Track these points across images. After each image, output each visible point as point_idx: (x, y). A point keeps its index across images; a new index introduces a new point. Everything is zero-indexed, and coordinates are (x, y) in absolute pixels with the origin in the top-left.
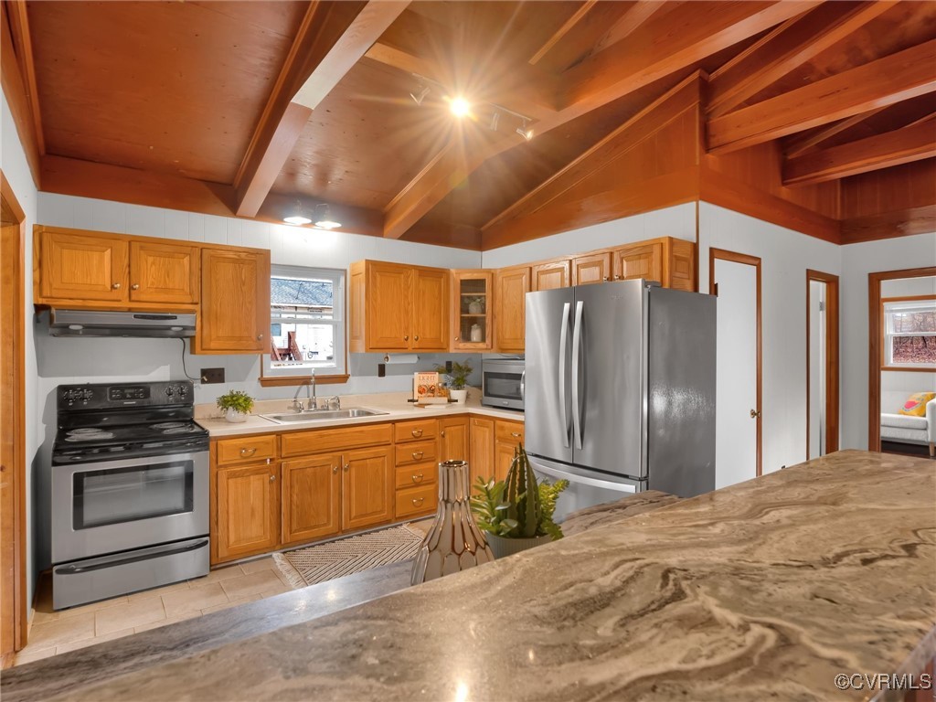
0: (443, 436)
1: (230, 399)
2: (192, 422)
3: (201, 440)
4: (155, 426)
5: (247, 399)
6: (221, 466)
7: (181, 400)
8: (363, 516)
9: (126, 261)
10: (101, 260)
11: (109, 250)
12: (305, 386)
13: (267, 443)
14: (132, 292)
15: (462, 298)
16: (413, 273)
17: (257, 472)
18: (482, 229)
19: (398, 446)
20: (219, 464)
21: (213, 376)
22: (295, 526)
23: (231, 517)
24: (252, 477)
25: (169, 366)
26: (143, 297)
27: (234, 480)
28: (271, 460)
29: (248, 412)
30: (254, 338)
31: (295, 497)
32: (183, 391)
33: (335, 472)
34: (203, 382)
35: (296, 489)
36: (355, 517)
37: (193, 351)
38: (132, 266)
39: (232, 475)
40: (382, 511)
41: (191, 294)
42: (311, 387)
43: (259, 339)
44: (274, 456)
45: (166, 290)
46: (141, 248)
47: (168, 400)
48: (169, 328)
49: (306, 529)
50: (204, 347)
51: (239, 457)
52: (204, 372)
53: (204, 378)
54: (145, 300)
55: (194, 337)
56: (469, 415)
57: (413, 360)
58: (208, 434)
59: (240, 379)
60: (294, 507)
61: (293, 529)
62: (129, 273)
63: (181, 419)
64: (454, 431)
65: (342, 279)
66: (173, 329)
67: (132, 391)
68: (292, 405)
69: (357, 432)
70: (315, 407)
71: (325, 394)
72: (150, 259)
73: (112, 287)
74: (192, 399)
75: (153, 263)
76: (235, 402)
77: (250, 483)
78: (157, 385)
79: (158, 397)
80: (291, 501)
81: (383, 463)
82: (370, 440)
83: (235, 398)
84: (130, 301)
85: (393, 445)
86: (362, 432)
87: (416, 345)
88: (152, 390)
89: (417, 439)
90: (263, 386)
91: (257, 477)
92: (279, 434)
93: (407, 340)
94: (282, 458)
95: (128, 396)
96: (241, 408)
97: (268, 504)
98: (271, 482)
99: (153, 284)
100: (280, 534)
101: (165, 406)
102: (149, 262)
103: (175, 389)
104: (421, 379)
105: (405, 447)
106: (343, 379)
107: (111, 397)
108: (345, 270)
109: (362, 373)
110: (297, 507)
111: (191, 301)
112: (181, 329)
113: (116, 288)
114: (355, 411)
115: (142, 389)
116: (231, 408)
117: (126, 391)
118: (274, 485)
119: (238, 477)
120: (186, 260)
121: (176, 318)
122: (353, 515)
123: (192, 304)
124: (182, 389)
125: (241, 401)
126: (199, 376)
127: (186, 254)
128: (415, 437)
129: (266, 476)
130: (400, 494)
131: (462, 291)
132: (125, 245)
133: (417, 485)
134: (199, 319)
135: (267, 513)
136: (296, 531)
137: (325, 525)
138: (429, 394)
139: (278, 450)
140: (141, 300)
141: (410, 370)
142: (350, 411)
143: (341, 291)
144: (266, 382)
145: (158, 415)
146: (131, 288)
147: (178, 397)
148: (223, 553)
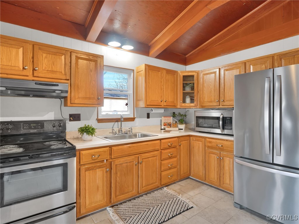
0: (180, 146)
1: (85, 129)
2: (65, 140)
3: (72, 151)
4: (47, 143)
5: (93, 129)
6: (82, 165)
7: (60, 130)
8: (148, 185)
9: (32, 55)
10: (17, 53)
11: (22, 49)
12: (117, 123)
13: (105, 152)
14: (34, 71)
15: (183, 84)
16: (164, 72)
17: (100, 167)
18: (187, 56)
19: (162, 151)
20: (81, 164)
21: (75, 117)
22: (118, 193)
23: (87, 191)
24: (97, 170)
25: (54, 112)
26: (40, 75)
27: (88, 172)
28: (106, 160)
29: (93, 135)
30: (96, 99)
31: (118, 179)
32: (61, 125)
33: (136, 165)
34: (70, 120)
35: (119, 174)
36: (145, 186)
37: (66, 105)
38: (34, 58)
39: (88, 169)
40: (156, 182)
41: (65, 75)
42: (119, 123)
43: (98, 99)
44: (108, 158)
45: (53, 72)
46: (40, 49)
47: (53, 130)
48: (54, 91)
49: (123, 194)
50: (72, 102)
51: (91, 160)
52: (71, 116)
53: (71, 118)
54: (41, 76)
55: (67, 97)
56: (189, 136)
57: (162, 111)
58: (75, 148)
59: (88, 119)
60: (117, 184)
61: (117, 195)
62: (33, 61)
63: (60, 139)
64: (184, 143)
65: (132, 74)
66: (57, 92)
67: (35, 125)
68: (111, 131)
69: (145, 145)
70: (122, 132)
71: (126, 126)
72: (44, 55)
73: (24, 68)
74: (65, 129)
75: (46, 57)
76: (87, 130)
77: (96, 173)
78: (48, 122)
79: (48, 128)
80: (116, 180)
81: (156, 159)
82: (151, 149)
83: (87, 129)
84: (34, 76)
85: (160, 151)
86: (147, 144)
87: (165, 104)
88: (45, 124)
89: (170, 147)
90: (98, 122)
91: (100, 169)
92: (110, 147)
93: (161, 102)
94: (112, 159)
95: (33, 127)
96: (91, 133)
97: (105, 184)
98: (107, 172)
99: (46, 68)
100: (111, 198)
101: (51, 132)
102: (44, 57)
103: (57, 124)
104: (165, 120)
105: (165, 152)
106: (133, 119)
107: (23, 128)
108: (133, 70)
109: (141, 117)
110: (119, 183)
111: (65, 78)
112: (60, 92)
113: (26, 69)
114: (140, 134)
115: (40, 124)
116: (85, 134)
117: (32, 125)
118: (108, 173)
119: (91, 170)
120: (63, 57)
121: (58, 85)
122: (144, 185)
123: (66, 80)
124: (60, 124)
125: (90, 130)
126: (68, 118)
127: (63, 54)
128: (169, 146)
129: (104, 168)
130: (163, 173)
131: (184, 81)
132: (31, 46)
133: (170, 169)
134: (69, 88)
135: (105, 188)
136: (118, 196)
137: (131, 191)
138: (168, 126)
139: (110, 155)
140: (39, 76)
141: (160, 115)
142: (137, 134)
143: (132, 80)
144: (99, 121)
145: (48, 137)
146: (34, 70)
147: (58, 128)
148: (83, 211)
